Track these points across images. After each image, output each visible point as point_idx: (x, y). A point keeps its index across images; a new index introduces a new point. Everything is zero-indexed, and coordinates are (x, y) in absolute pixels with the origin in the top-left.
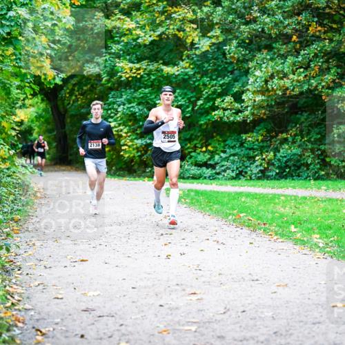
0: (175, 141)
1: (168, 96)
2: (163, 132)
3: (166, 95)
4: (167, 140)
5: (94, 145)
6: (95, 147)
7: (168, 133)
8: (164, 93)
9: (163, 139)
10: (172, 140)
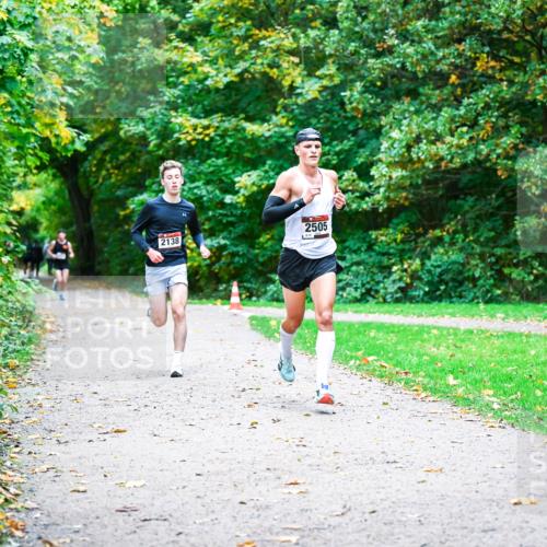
0: (326, 236)
1: (313, 149)
2: (305, 220)
3: (309, 146)
4: (313, 234)
5: (168, 242)
6: (171, 246)
7: (315, 219)
8: (305, 143)
9: (305, 234)
10: (323, 232)
